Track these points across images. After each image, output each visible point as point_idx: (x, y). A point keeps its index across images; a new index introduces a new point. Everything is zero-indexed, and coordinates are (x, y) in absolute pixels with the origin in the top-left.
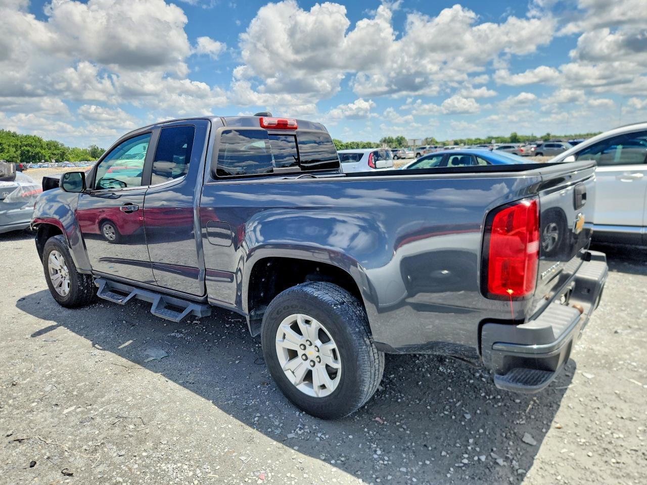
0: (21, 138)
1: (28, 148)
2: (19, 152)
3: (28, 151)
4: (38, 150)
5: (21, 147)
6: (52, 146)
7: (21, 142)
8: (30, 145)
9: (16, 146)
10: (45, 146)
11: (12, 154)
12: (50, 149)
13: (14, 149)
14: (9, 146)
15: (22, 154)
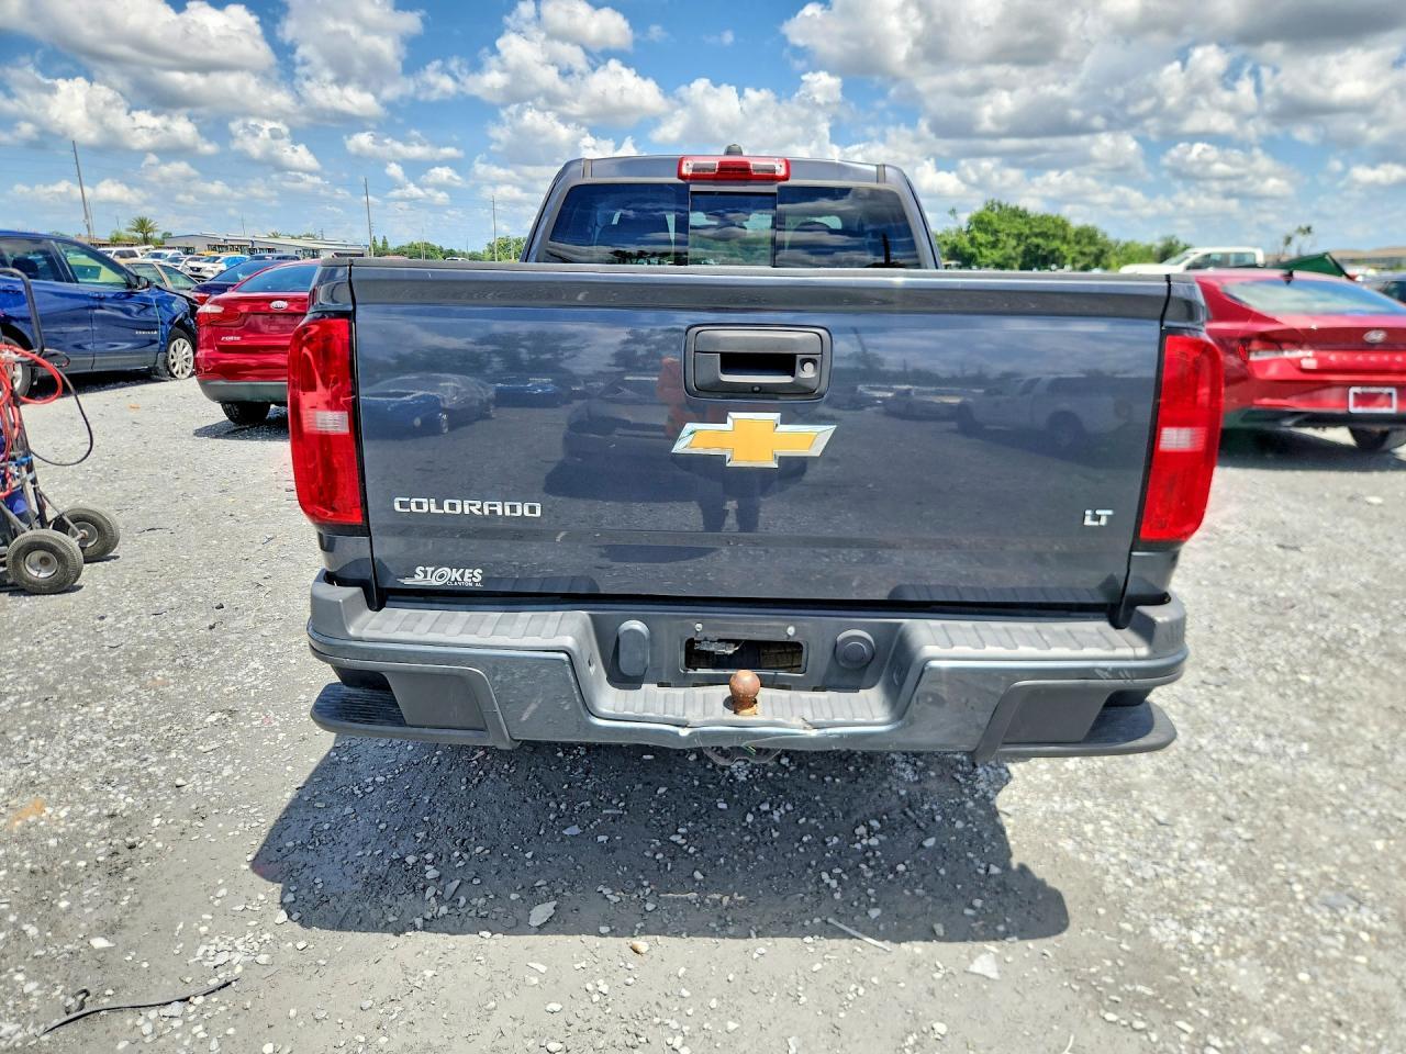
0: (1034, 219)
1: (1039, 241)
2: (1022, 248)
3: (1038, 246)
4: (1056, 244)
5: (1027, 237)
6: (1088, 236)
7: (1031, 228)
8: (1043, 235)
9: (1019, 237)
10: (1071, 236)
11: (1009, 251)
12: (1078, 243)
13: (1014, 243)
14: (1008, 235)
15: (1027, 252)
